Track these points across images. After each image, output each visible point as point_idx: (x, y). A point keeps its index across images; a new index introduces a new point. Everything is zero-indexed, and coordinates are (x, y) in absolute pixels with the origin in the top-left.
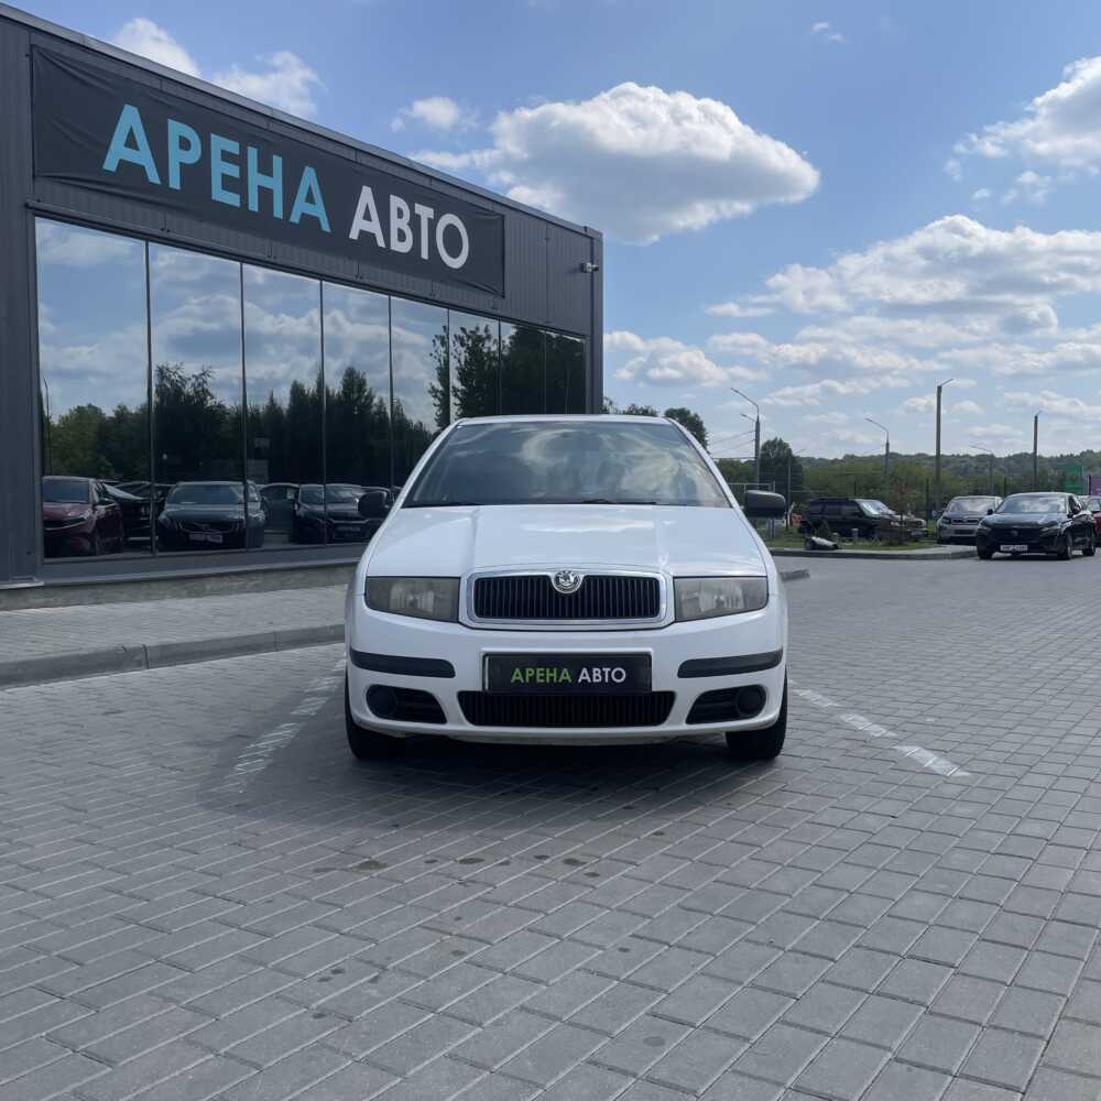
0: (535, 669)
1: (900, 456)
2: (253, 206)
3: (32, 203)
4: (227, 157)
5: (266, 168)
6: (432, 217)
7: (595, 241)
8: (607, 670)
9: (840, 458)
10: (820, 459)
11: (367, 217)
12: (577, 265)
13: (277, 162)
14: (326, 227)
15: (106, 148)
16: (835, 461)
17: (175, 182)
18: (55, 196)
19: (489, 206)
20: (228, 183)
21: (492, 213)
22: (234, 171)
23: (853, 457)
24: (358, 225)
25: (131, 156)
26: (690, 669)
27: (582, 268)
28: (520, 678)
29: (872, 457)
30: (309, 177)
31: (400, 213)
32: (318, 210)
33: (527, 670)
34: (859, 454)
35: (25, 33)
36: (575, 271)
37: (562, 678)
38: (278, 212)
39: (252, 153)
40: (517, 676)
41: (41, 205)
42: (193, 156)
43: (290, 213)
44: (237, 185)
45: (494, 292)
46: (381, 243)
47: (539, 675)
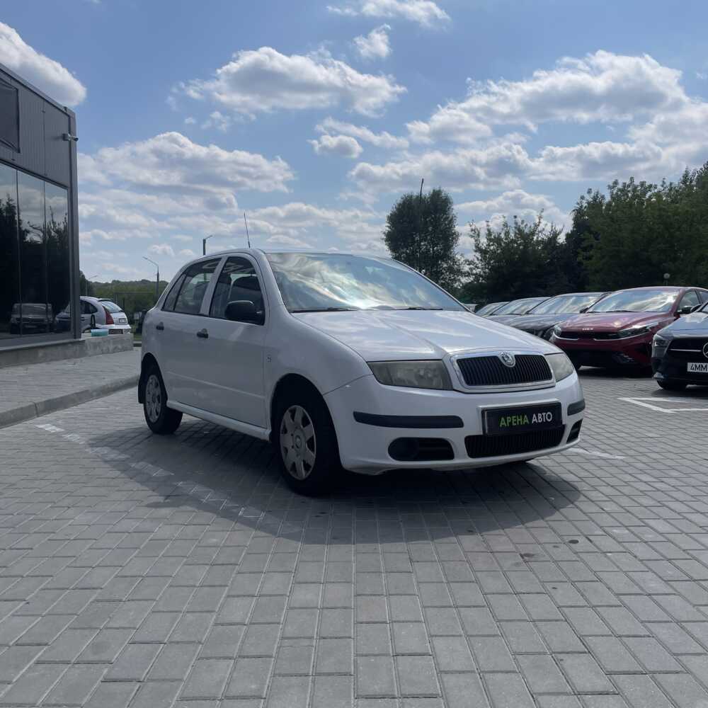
0: (511, 417)
1: (149, 282)
8: (544, 414)
9: (110, 282)
10: (96, 283)
16: (107, 284)
23: (118, 282)
28: (504, 424)
29: (131, 282)
33: (508, 418)
34: (122, 280)
37: (525, 421)
40: (503, 423)
47: (514, 420)
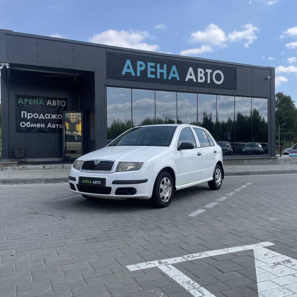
2: (158, 77)
3: (106, 84)
4: (152, 67)
5: (162, 68)
6: (211, 72)
7: (271, 70)
11: (191, 75)
12: (265, 78)
13: (165, 66)
14: (178, 79)
15: (122, 70)
17: (138, 75)
18: (111, 82)
19: (231, 66)
20: (152, 73)
21: (233, 68)
22: (153, 70)
24: (188, 77)
25: (128, 71)
26: (115, 182)
27: (267, 79)
30: (174, 68)
31: (201, 72)
32: (177, 76)
35: (104, 49)
36: (265, 80)
38: (165, 77)
39: (158, 65)
41: (108, 84)
42: (143, 68)
43: (168, 77)
44: (154, 73)
45: (233, 89)
46: (195, 81)
